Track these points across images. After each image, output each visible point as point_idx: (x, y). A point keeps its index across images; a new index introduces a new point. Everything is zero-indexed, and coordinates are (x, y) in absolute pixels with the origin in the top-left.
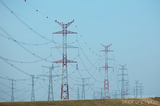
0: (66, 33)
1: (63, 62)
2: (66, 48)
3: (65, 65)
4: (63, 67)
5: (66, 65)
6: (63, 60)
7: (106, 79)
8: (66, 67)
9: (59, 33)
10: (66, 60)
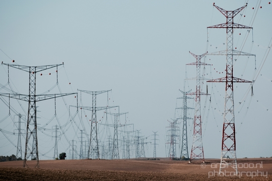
0: (232, 28)
1: (227, 82)
2: (232, 55)
3: (229, 86)
4: (226, 90)
5: (231, 86)
6: (227, 77)
7: (198, 114)
8: (233, 90)
9: (220, 26)
10: (232, 77)
